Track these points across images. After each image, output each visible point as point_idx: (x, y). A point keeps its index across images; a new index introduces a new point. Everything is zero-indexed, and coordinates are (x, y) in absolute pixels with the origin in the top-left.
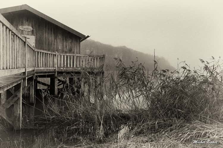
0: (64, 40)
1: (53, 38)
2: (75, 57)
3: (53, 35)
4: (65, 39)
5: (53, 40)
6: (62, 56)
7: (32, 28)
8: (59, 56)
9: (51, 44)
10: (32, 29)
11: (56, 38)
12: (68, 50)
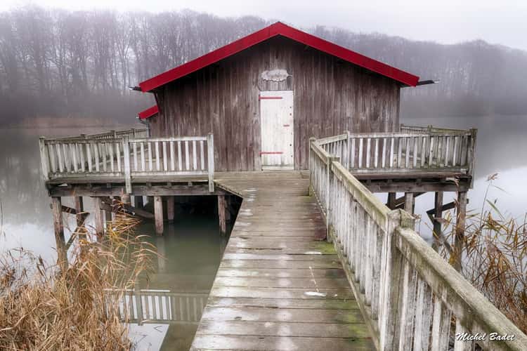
1: (333, 89)
2: (393, 140)
3: (332, 84)
4: (362, 91)
5: (334, 96)
6: (361, 141)
7: (288, 72)
8: (354, 140)
9: (329, 106)
10: (287, 75)
11: (339, 89)
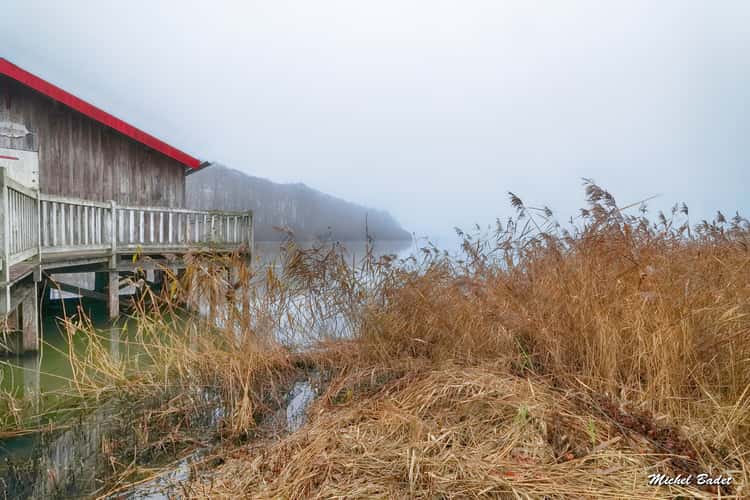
1: (101, 161)
2: (171, 215)
3: (100, 154)
5: (102, 167)
6: (132, 213)
7: (28, 128)
8: (122, 213)
9: (96, 178)
10: (27, 132)
11: (110, 161)
12: (149, 197)
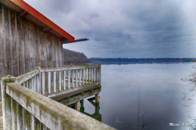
0: (39, 42)
1: (17, 36)
4: (41, 41)
6: (49, 74)
8: (44, 74)
12: (46, 59)
